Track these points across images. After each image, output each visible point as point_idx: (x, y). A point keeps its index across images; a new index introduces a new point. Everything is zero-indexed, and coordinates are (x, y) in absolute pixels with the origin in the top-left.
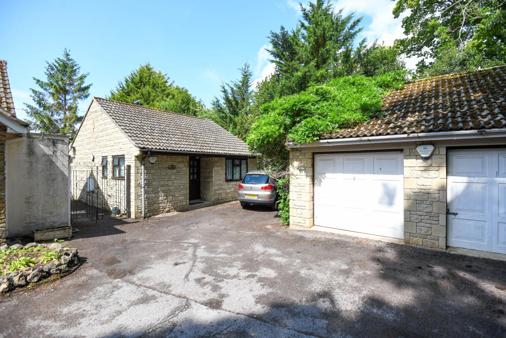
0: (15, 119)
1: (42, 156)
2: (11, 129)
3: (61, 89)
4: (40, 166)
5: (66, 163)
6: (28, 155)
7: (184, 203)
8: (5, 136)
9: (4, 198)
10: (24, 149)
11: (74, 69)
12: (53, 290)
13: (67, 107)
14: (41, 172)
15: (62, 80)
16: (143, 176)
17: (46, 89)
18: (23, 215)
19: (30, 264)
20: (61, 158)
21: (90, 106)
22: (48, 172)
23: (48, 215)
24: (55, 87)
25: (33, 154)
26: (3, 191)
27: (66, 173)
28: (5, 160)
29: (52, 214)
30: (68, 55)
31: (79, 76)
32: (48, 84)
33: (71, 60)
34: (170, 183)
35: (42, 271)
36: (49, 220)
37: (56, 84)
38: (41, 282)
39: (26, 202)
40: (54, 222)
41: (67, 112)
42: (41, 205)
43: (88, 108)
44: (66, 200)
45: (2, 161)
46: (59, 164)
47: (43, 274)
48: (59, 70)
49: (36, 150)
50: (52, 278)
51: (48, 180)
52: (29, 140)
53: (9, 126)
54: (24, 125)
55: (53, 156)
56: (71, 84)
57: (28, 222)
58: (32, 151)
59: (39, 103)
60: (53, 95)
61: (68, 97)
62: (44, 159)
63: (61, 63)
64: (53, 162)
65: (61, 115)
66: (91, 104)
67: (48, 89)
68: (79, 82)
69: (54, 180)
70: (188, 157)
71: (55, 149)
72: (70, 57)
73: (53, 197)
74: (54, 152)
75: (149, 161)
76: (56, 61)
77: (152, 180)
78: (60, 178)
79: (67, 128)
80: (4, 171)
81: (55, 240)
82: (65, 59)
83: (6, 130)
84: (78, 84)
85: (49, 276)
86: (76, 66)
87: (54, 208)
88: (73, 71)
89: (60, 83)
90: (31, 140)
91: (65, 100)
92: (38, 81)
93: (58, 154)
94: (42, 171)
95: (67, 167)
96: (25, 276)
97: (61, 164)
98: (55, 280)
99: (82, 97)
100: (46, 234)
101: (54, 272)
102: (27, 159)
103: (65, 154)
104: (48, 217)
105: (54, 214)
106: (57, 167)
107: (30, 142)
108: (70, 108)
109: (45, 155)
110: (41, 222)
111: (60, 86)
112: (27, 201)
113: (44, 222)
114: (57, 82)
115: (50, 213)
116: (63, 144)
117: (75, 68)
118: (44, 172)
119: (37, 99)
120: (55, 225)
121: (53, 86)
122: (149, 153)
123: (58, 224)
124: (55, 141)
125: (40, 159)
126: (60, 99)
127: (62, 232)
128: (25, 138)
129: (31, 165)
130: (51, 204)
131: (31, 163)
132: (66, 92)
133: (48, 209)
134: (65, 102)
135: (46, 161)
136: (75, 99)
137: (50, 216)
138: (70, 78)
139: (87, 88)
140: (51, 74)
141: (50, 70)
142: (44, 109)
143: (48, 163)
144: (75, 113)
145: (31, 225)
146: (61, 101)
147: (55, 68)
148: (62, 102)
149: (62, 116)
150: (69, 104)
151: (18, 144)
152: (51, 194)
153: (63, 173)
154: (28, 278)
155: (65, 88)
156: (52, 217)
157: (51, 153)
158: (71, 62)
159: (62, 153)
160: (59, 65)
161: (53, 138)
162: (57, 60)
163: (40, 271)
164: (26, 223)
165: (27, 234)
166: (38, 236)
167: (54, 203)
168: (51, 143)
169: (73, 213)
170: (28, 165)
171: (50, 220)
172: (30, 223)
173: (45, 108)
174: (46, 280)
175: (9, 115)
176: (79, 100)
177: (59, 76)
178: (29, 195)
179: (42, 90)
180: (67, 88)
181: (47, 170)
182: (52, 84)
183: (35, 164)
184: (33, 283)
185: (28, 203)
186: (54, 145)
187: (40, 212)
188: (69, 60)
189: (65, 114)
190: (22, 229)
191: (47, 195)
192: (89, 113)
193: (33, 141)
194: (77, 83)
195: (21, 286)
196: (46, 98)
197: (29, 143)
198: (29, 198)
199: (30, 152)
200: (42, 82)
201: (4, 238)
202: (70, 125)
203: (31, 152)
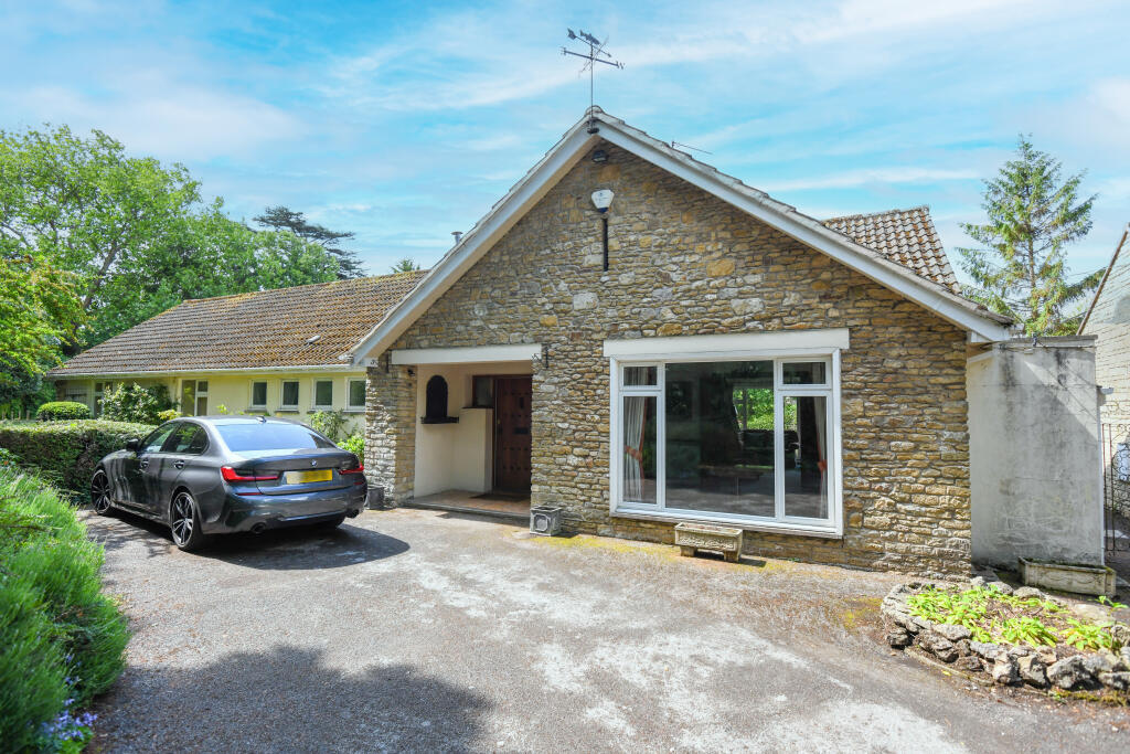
0: (985, 313)
1: (1032, 388)
2: (978, 334)
3: (1021, 230)
4: (1030, 412)
5: (1091, 405)
6: (1004, 388)
8: (964, 351)
9: (967, 478)
10: (995, 375)
11: (1045, 174)
12: (1115, 729)
13: (1036, 270)
14: (1032, 426)
15: (1021, 207)
17: (986, 241)
18: (996, 519)
19: (1044, 638)
20: (1077, 394)
21: (1118, 250)
22: (1048, 427)
23: (1050, 529)
24: (1007, 229)
25: (1014, 385)
26: (966, 463)
27: (1093, 430)
28: (967, 400)
29: (1060, 528)
30: (1027, 146)
31: (1060, 185)
32: (990, 229)
33: (1038, 153)
35: (1080, 668)
36: (1052, 541)
37: (1008, 223)
38: (1079, 694)
39: (1001, 491)
40: (1064, 550)
41: (1039, 282)
42: (1034, 503)
43: (1111, 259)
44: (1094, 499)
45: (962, 403)
46: (1072, 408)
47: (1083, 676)
48: (1011, 190)
49: (1021, 377)
50: (1105, 694)
51: (1050, 445)
52: (1003, 355)
53: (974, 329)
54: (1002, 324)
55: (1057, 388)
56: (1042, 212)
57: (1007, 535)
58: (1011, 378)
59: (976, 275)
60: (1002, 248)
61: (1037, 245)
62: (1038, 396)
63: (1014, 172)
64: (1058, 403)
65: (1024, 290)
66: (1122, 245)
67: (990, 238)
68: (1062, 200)
69: (1062, 445)
71: (1063, 372)
72: (1033, 150)
73: (1062, 487)
74: (1061, 378)
76: (1003, 172)
78: (1076, 441)
79: (1040, 319)
80: (965, 422)
81: (1102, 599)
82: (1022, 159)
83: (965, 338)
84: (1062, 207)
85: (1098, 688)
86: (1048, 164)
87: (1064, 514)
88: (1045, 178)
89: (1017, 217)
90: (1008, 353)
91: (1031, 253)
92: (969, 227)
93: (1071, 382)
94: (1036, 424)
95: (1094, 413)
96: (1042, 663)
97: (1079, 408)
98: (1112, 704)
99: (1074, 234)
100: (1052, 574)
101: (1110, 681)
102: (1003, 396)
103: (1089, 383)
104: (1051, 533)
105: (1065, 529)
106: (1069, 414)
107: (1006, 359)
108: (1046, 271)
109: (1039, 386)
110: (1034, 541)
111: (1016, 223)
112: (1005, 488)
113: (1042, 543)
114: (1010, 217)
115: (1054, 524)
116: (1080, 358)
117: (1048, 169)
118: (1038, 427)
119: (970, 266)
120: (1066, 556)
121: (1003, 229)
123: (1075, 555)
124: (1062, 352)
125: (1029, 396)
126: (1018, 254)
127: (1089, 577)
128: (996, 352)
129: (1011, 410)
130: (1058, 504)
131: (1011, 406)
132: (1031, 233)
133: (1049, 515)
134: (1032, 259)
135: (1043, 401)
136: (1056, 244)
137: (1055, 532)
138: (1040, 198)
139: (1083, 210)
140: (994, 204)
141: (991, 195)
142: (985, 285)
143: (1048, 406)
144: (1057, 277)
145: (1014, 544)
146: (1020, 259)
147: (1001, 187)
148: (1024, 260)
149: (1027, 293)
150: (1042, 261)
151: (983, 364)
152: (1057, 478)
153: (1083, 431)
154: (1051, 672)
155: (1029, 226)
156: (1060, 534)
157: (1054, 381)
158: (1037, 159)
159: (1080, 381)
160: (1011, 177)
161: (1056, 345)
162: (1004, 168)
163: (1075, 666)
164: (1003, 537)
165: (1006, 561)
166: (1031, 573)
167: (1064, 501)
168: (1051, 359)
169: (1110, 534)
170: (1004, 409)
171: (1055, 542)
172: (1010, 538)
173: (987, 281)
174: (1090, 694)
175: (973, 307)
176: (1065, 246)
177: (1014, 202)
178: (1007, 477)
179: (977, 245)
180: (1034, 223)
181: (1047, 421)
182: (1000, 226)
183: (1018, 407)
184: (1060, 687)
185: (1007, 493)
186: (1060, 363)
187: (1032, 519)
188: (1031, 157)
189: (1034, 285)
190: (994, 549)
191: (1047, 480)
192: (1114, 270)
193: (1012, 357)
194: (1058, 205)
195: (1035, 684)
196: (987, 259)
197: (1004, 362)
198: (1008, 483)
199: (1007, 381)
200: (977, 228)
201: (968, 561)
202: (1050, 312)
203: (1009, 382)
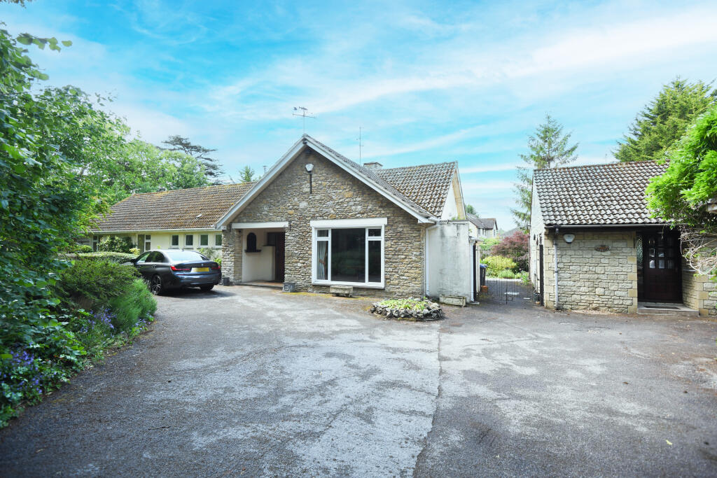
1: (449, 238)
5: (467, 243)
6: (440, 239)
7: (629, 302)
8: (419, 226)
16: (554, 259)
20: (463, 239)
22: (454, 251)
25: (444, 237)
29: (457, 285)
34: (599, 269)
39: (438, 273)
42: (449, 277)
44: (468, 275)
46: (461, 244)
49: (446, 234)
51: (454, 257)
52: (441, 226)
53: (418, 218)
55: (457, 238)
56: (555, 150)
62: (451, 240)
64: (457, 243)
70: (634, 233)
71: (459, 232)
73: (458, 271)
75: (564, 240)
77: (570, 264)
78: (462, 256)
83: (417, 221)
85: (410, 317)
87: (458, 280)
92: (522, 156)
93: (461, 235)
97: (463, 244)
98: (412, 321)
99: (569, 160)
100: (447, 299)
101: (414, 316)
103: (466, 236)
109: (451, 237)
110: (449, 290)
112: (440, 272)
113: (452, 290)
116: (464, 227)
122: (557, 230)
124: (458, 225)
127: (458, 300)
128: (438, 225)
130: (457, 277)
133: (454, 280)
143: (454, 243)
153: (464, 252)
154: (400, 314)
156: (457, 287)
157: (456, 235)
159: (464, 235)
164: (440, 289)
166: (442, 299)
167: (459, 276)
168: (455, 227)
174: (407, 318)
178: (441, 268)
180: (552, 155)
181: (453, 249)
183: (445, 244)
186: (458, 228)
191: (453, 269)
193: (443, 227)
195: (396, 317)
197: (441, 229)
199: (442, 236)
